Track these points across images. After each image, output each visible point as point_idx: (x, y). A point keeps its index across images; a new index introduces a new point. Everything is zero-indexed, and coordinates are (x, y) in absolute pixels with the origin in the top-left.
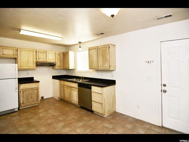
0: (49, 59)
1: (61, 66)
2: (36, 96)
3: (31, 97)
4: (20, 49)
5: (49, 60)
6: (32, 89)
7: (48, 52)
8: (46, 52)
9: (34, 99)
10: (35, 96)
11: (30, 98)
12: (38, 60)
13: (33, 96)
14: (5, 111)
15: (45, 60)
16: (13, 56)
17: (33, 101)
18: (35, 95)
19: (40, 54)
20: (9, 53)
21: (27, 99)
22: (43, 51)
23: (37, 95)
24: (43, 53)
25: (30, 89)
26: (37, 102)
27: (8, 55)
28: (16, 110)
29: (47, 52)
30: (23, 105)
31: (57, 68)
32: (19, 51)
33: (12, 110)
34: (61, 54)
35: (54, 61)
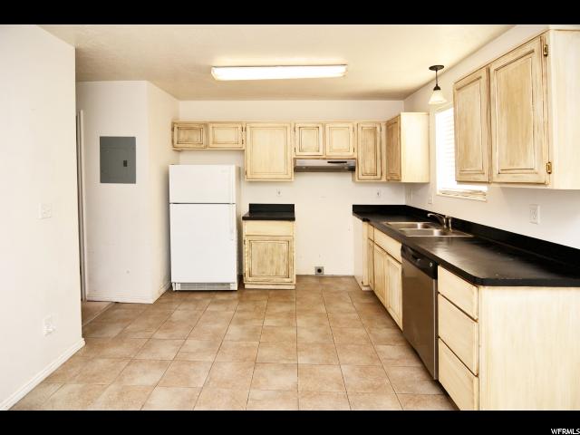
0: (334, 147)
1: (379, 173)
2: (284, 260)
3: (272, 262)
4: (253, 125)
5: (334, 151)
6: (274, 238)
8: (324, 127)
9: (279, 267)
10: (281, 261)
11: (268, 263)
12: (298, 153)
13: (275, 259)
15: (321, 153)
16: (236, 146)
17: (277, 275)
18: (282, 257)
19: (305, 134)
20: (226, 136)
21: (261, 264)
22: (315, 125)
23: (288, 258)
24: (315, 131)
25: (267, 238)
26: (289, 280)
27: (226, 143)
28: (232, 288)
29: (327, 126)
30: (250, 279)
31: (364, 177)
32: (248, 130)
33: (223, 284)
34: (378, 129)
35: (351, 153)
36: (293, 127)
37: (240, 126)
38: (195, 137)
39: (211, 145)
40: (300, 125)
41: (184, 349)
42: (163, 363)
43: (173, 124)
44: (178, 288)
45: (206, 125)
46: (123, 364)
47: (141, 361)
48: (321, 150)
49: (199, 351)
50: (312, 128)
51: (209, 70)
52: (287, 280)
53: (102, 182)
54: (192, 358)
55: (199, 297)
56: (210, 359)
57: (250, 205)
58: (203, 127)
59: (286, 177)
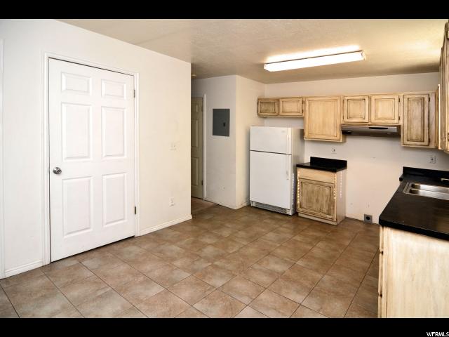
0: (379, 115)
2: (326, 201)
3: (317, 201)
4: (310, 99)
5: (379, 119)
6: (320, 183)
7: (377, 97)
8: (370, 99)
9: (322, 205)
11: (315, 201)
12: (346, 120)
13: (320, 198)
14: (273, 206)
15: (366, 120)
16: (298, 114)
17: (321, 211)
18: (325, 199)
19: (352, 105)
20: (291, 108)
21: (309, 201)
22: (362, 97)
23: (330, 200)
24: (362, 103)
26: (330, 217)
27: (291, 112)
28: (288, 213)
29: (373, 99)
30: (301, 210)
31: (408, 143)
32: (307, 102)
33: (282, 209)
34: (426, 99)
35: (396, 121)
36: (342, 99)
37: (301, 100)
38: (271, 108)
39: (281, 113)
40: (348, 98)
41: (236, 235)
42: (220, 237)
43: (258, 99)
44: (254, 205)
45: (278, 100)
46: (203, 231)
47: (211, 233)
48: (367, 117)
49: (242, 238)
50: (359, 100)
51: (262, 65)
52: (328, 216)
53: (213, 134)
54: (236, 239)
55: (264, 213)
56: (245, 243)
57: (311, 158)
58: (277, 101)
59: (336, 138)
